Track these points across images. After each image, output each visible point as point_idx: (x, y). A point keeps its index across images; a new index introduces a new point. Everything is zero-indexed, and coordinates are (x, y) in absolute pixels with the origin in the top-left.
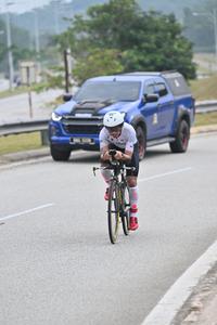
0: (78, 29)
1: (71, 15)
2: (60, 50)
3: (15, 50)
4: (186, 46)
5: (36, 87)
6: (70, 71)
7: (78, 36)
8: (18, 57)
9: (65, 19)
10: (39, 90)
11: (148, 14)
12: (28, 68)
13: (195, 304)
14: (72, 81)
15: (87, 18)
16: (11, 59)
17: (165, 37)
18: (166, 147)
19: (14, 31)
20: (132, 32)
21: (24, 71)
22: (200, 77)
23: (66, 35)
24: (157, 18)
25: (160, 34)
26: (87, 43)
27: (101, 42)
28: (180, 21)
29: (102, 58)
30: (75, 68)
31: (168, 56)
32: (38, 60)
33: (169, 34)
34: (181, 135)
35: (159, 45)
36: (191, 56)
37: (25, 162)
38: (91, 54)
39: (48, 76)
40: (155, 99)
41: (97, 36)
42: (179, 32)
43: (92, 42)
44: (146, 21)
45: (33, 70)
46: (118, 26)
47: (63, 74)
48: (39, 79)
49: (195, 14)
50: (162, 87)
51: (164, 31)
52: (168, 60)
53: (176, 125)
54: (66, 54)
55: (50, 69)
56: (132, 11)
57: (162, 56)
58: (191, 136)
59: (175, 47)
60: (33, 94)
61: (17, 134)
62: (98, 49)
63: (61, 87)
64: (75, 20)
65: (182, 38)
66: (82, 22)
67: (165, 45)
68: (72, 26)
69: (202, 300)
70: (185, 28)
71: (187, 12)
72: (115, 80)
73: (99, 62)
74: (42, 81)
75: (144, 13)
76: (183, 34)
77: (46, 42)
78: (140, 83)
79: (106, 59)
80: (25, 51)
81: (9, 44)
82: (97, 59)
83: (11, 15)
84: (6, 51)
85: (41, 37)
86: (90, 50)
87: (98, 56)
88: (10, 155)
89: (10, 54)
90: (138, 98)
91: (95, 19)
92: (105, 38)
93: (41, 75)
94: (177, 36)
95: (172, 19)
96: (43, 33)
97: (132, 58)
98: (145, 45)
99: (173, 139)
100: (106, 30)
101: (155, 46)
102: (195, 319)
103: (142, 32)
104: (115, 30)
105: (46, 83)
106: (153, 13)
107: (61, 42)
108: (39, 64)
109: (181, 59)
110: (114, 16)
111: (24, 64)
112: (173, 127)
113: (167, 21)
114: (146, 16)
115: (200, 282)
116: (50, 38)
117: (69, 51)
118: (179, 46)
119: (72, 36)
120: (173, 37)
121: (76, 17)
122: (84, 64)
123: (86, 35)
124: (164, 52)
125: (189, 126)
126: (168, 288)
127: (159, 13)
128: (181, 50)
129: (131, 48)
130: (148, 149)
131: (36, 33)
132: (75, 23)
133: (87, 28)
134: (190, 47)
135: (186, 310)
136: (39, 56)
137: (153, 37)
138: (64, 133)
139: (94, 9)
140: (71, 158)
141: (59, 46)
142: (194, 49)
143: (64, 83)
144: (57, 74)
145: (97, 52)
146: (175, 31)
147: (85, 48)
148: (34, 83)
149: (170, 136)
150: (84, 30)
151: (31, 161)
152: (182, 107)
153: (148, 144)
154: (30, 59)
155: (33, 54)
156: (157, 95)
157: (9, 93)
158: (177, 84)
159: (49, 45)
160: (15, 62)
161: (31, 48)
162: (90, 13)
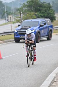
0: (24, 7)
1: (22, 3)
2: (19, 13)
3: (7, 12)
4: (53, 11)
5: (13, 22)
6: (22, 18)
7: (24, 9)
8: (8, 14)
9: (21, 4)
10: (14, 23)
11: (43, 3)
12: (11, 17)
13: (55, 80)
14: (22, 21)
15: (26, 4)
16: (6, 15)
17: (47, 9)
18: (46, 39)
19: (7, 7)
20: (38, 8)
21: (10, 18)
22: (57, 20)
23: (21, 8)
24: (45, 4)
25: (46, 8)
26: (26, 11)
27: (30, 10)
28: (51, 5)
29: (30, 14)
30: (23, 17)
31: (48, 14)
32: (13, 15)
33: (48, 8)
34: (50, 35)
35: (46, 11)
36: (54, 14)
37: (10, 42)
38: (28, 13)
39: (16, 19)
40: (43, 26)
41: (29, 9)
42: (51, 8)
43: (28, 10)
44: (42, 5)
45: (12, 18)
46: (35, 6)
47: (20, 19)
48: (13, 20)
49: (55, 3)
50: (44, 23)
51: (47, 7)
52: (48, 15)
53: (48, 33)
54: (21, 13)
55: (16, 17)
56: (38, 2)
57: (46, 14)
58: (52, 36)
59: (50, 12)
60: (12, 24)
61: (8, 35)
62: (29, 12)
63: (20, 22)
64: (23, 4)
65: (52, 9)
66: (25, 5)
67: (47, 11)
68: (22, 6)
69: (57, 79)
70: (53, 7)
71: (53, 2)
72: (32, 21)
73: (29, 16)
74: (14, 21)
75: (42, 2)
76: (52, 8)
77: (15, 10)
78: (39, 21)
79: (31, 15)
80: (10, 13)
81: (6, 11)
82: (29, 15)
83: (6, 3)
84: (5, 13)
85: (14, 9)
86: (27, 12)
87: (29, 14)
88: (6, 41)
89: (6, 13)
90: (38, 26)
91: (29, 4)
92: (31, 9)
93: (14, 19)
94: (51, 9)
95: (49, 4)
96: (15, 8)
97: (38, 14)
98: (42, 11)
99: (47, 37)
100: (31, 7)
101: (44, 11)
102: (55, 84)
103: (41, 8)
104: (34, 7)
105: (15, 21)
106: (44, 2)
107: (20, 10)
108: (13, 16)
109: (52, 15)
110: (34, 3)
111: (9, 16)
112: (47, 33)
113: (48, 5)
114: (42, 3)
115: (57, 75)
116: (16, 9)
117: (22, 13)
118: (51, 11)
119: (22, 9)
120: (49, 9)
121: (24, 4)
122: (25, 16)
123: (26, 8)
124: (47, 13)
125: (52, 33)
126: (48, 76)
127: (46, 3)
128: (52, 12)
129: (38, 12)
130: (41, 39)
131: (13, 8)
132: (23, 5)
133: (26, 6)
134: (54, 12)
135: (53, 82)
136: (13, 14)
137: (44, 9)
138: (18, 35)
139: (28, 1)
140: (20, 42)
141: (19, 11)
142: (55, 12)
143: (20, 21)
144: (18, 19)
145: (29, 13)
146: (50, 7)
147: (26, 12)
148: (12, 21)
149: (47, 36)
150: (26, 7)
151: (11, 42)
152: (50, 28)
153: (41, 38)
154: (11, 15)
155: (12, 13)
156: (43, 25)
157: (6, 24)
158: (49, 22)
159: (16, 11)
160: (7, 16)
161: (11, 12)
162: (27, 3)
